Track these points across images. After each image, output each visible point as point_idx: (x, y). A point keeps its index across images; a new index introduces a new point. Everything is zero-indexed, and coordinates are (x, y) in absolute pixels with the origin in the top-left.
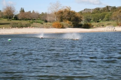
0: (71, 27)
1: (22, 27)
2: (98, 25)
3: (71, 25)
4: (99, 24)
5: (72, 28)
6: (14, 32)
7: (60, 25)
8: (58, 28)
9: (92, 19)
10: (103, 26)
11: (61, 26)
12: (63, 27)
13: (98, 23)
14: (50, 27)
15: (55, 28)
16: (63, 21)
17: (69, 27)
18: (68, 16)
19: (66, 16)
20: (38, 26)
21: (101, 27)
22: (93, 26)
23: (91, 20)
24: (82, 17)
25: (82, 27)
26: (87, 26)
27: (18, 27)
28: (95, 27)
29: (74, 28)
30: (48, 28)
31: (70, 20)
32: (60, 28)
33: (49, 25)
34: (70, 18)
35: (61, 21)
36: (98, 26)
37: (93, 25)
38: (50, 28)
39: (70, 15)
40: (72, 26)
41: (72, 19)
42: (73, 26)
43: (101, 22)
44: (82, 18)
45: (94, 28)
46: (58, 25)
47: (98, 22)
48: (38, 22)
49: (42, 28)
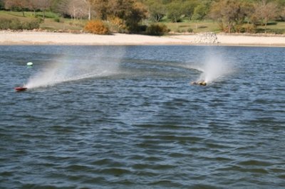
0: (124, 33)
1: (20, 28)
2: (181, 29)
3: (124, 28)
4: (181, 27)
5: (127, 33)
6: (4, 40)
7: (103, 26)
8: (98, 34)
9: (167, 14)
10: (190, 31)
11: (105, 30)
12: (108, 33)
13: (180, 24)
14: (81, 31)
15: (92, 32)
16: (106, 19)
17: (121, 33)
18: (118, 7)
19: (113, 8)
20: (53, 27)
21: (187, 33)
22: (169, 31)
23: (163, 16)
24: (146, 11)
25: (147, 31)
26: (157, 31)
27: (11, 29)
28: (173, 32)
29: (130, 33)
30: (76, 32)
31: (121, 16)
32: (102, 34)
33: (76, 25)
34: (123, 13)
35: (104, 18)
36: (179, 32)
37: (168, 28)
38: (80, 33)
39: (122, 6)
40: (126, 30)
41: (127, 14)
42: (128, 30)
43: (185, 22)
44: (146, 14)
45: (172, 35)
46: (97, 27)
47: (179, 21)
48: (48, 17)
49: (64, 32)
